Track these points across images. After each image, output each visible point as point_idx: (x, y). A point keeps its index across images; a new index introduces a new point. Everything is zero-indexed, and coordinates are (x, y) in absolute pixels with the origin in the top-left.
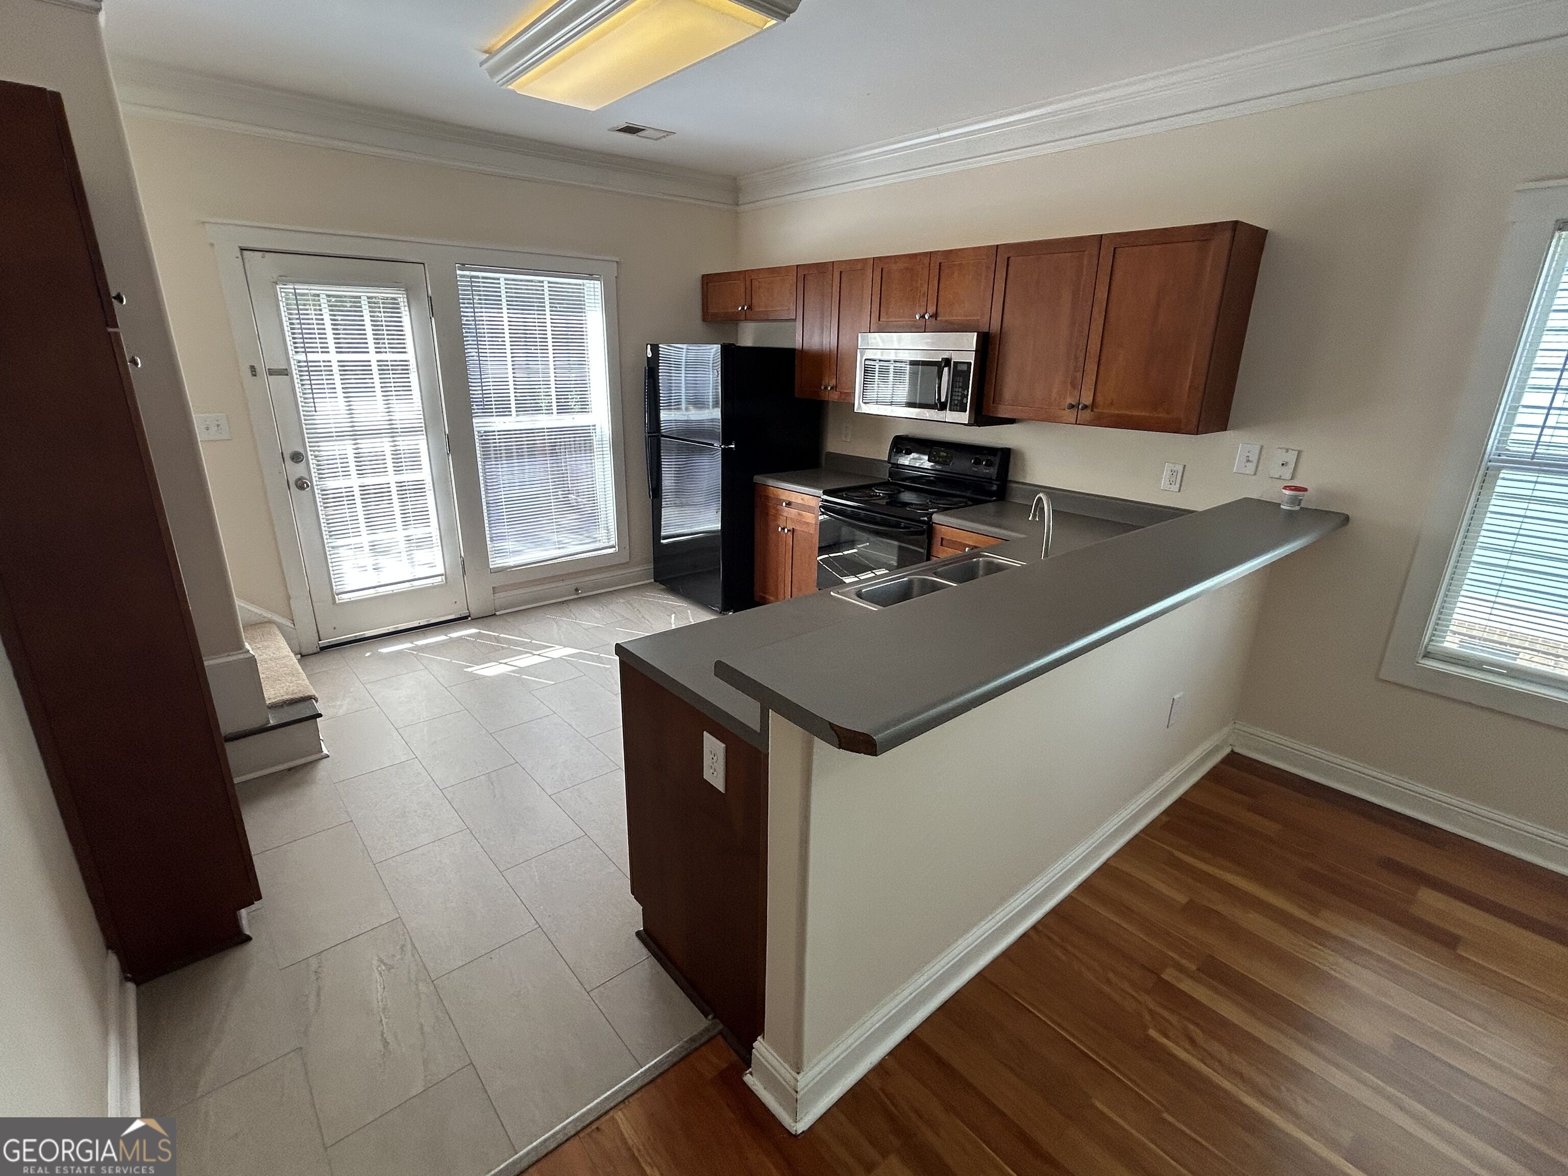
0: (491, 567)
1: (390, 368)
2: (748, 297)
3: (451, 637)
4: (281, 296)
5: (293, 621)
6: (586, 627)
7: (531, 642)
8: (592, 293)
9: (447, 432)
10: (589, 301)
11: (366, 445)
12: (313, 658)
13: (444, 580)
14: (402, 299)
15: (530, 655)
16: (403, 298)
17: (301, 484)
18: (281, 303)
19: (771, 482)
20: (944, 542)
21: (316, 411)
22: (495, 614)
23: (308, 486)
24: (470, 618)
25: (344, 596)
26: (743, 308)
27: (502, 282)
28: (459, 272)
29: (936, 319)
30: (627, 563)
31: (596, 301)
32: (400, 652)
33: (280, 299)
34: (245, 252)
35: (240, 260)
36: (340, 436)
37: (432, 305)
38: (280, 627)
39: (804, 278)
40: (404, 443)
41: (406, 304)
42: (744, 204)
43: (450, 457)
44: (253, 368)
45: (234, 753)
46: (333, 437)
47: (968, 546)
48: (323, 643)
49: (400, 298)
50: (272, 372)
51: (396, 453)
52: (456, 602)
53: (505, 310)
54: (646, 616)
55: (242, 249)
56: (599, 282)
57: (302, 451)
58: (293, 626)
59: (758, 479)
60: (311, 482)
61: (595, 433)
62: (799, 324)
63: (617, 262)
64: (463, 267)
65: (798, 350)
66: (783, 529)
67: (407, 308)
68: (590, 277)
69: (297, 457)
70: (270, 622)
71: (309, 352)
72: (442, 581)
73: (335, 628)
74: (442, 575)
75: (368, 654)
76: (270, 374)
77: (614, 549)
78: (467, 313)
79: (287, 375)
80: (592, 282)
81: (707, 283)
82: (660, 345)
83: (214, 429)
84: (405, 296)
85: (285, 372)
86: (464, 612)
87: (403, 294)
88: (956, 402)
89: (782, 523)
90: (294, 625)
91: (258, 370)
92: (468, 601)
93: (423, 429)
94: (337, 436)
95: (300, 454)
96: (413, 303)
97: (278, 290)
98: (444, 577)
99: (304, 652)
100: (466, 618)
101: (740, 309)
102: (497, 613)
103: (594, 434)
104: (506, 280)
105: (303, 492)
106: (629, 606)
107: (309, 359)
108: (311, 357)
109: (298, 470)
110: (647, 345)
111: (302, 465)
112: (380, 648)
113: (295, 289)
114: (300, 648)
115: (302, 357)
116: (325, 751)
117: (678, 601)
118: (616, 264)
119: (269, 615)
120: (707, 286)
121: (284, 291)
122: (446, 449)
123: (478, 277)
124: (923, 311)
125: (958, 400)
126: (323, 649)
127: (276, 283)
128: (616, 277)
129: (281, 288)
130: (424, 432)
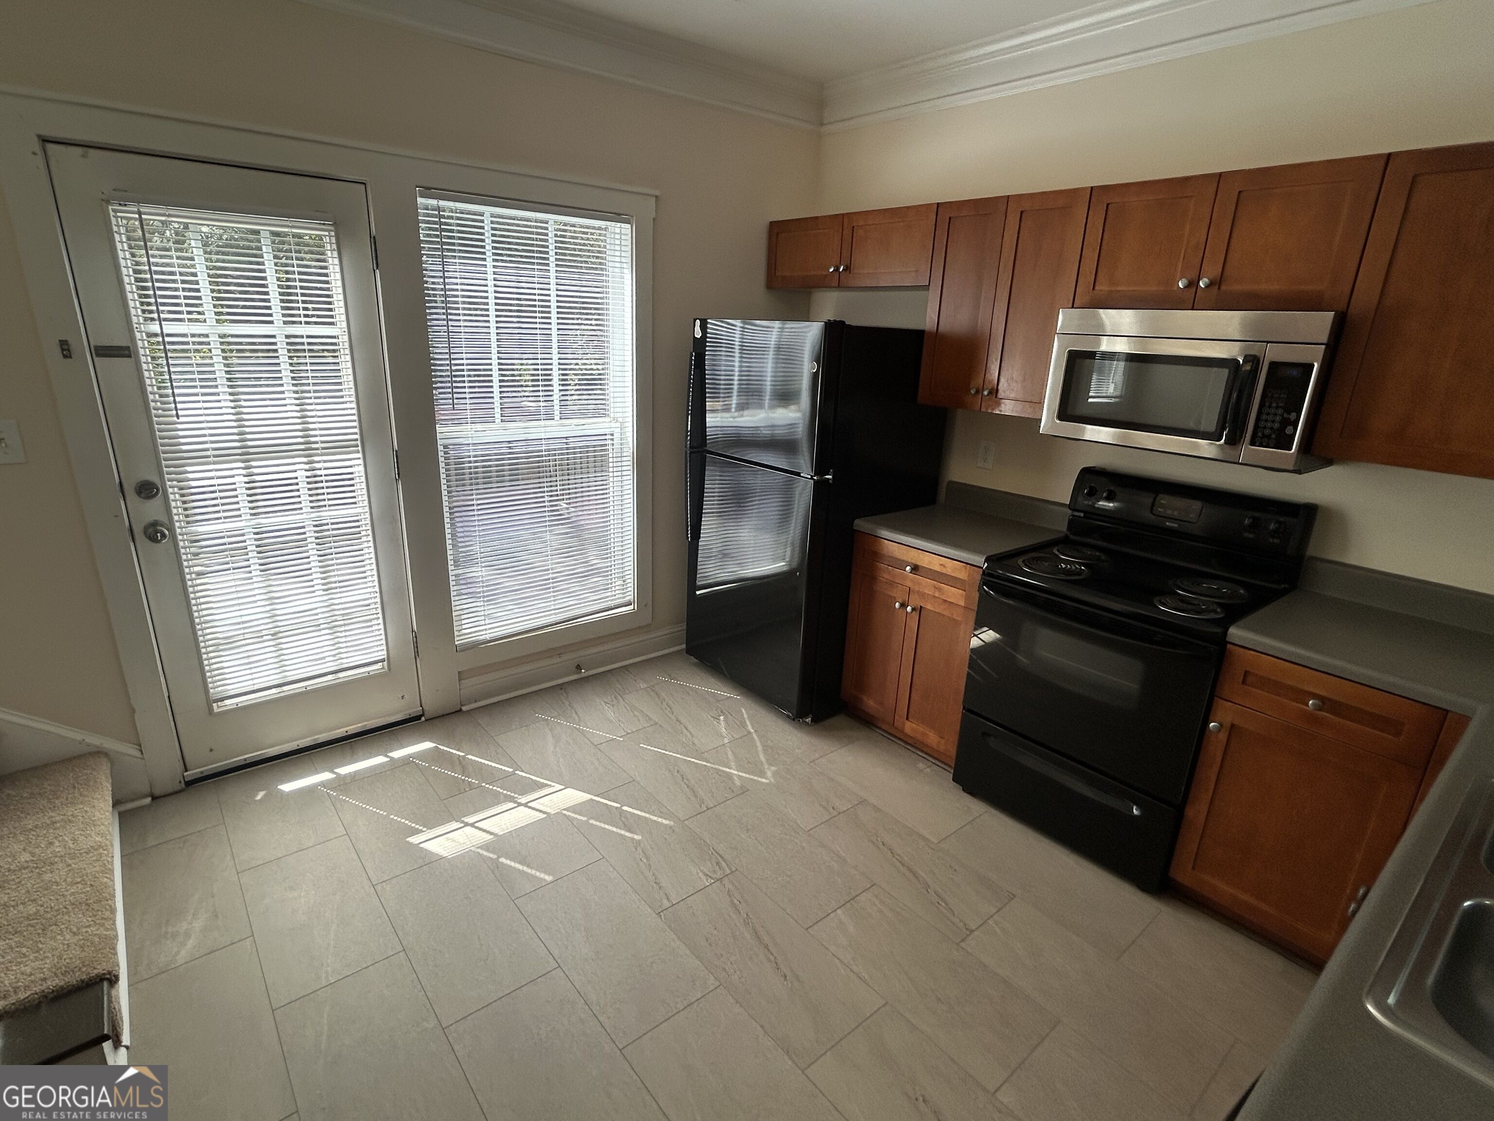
0: (457, 643)
1: (306, 347)
2: (846, 254)
3: (392, 759)
4: (117, 224)
5: (140, 746)
6: (596, 741)
7: (514, 774)
8: (618, 242)
9: (396, 447)
10: (612, 253)
11: (264, 468)
12: (171, 803)
13: (386, 667)
14: (328, 238)
15: (511, 805)
16: (330, 236)
17: (156, 532)
18: (117, 237)
19: (885, 533)
20: (1250, 679)
21: (178, 416)
22: (461, 710)
23: (164, 536)
24: (423, 719)
25: (227, 702)
26: (837, 269)
27: (487, 220)
28: (420, 200)
29: (1219, 288)
30: (648, 625)
31: (623, 254)
32: (310, 791)
33: (115, 229)
34: (48, 146)
35: (41, 159)
36: (222, 455)
37: (376, 250)
38: (116, 759)
39: (949, 223)
40: (325, 465)
41: (334, 246)
42: (830, 123)
43: (400, 486)
44: (65, 344)
46: (208, 457)
47: (1314, 696)
48: (190, 774)
49: (325, 236)
50: (100, 352)
51: (313, 481)
52: (403, 697)
53: (489, 263)
54: (683, 721)
55: (44, 141)
56: (628, 226)
57: (155, 479)
58: (138, 754)
59: (861, 524)
60: (172, 530)
61: (613, 445)
62: (933, 295)
63: (656, 197)
64: (428, 191)
65: (930, 333)
66: (903, 605)
67: (335, 254)
68: (617, 217)
69: (147, 490)
70: (99, 753)
71: (165, 320)
72: (383, 668)
73: (211, 750)
74: (383, 661)
75: (260, 796)
76: (98, 355)
77: (631, 607)
78: (431, 265)
79: (130, 356)
80: (619, 225)
81: (778, 234)
82: (708, 321)
84: (333, 234)
85: (126, 352)
86: (416, 710)
87: (329, 231)
88: (1267, 432)
89: (899, 595)
90: (142, 753)
91: (75, 347)
92: (422, 693)
93: (359, 442)
94: (215, 456)
95: (153, 484)
96: (345, 246)
97: (112, 214)
98: (385, 663)
99: (157, 792)
100: (418, 718)
101: (831, 270)
102: (464, 708)
103: (610, 447)
104: (492, 216)
105: (158, 545)
106: (653, 694)
107: (165, 331)
108: (168, 328)
109: (151, 510)
110: (695, 320)
111: (157, 501)
112: (283, 782)
113: (140, 213)
114: (151, 787)
115: (155, 328)
117: (725, 689)
118: (654, 199)
119: (95, 740)
120: (777, 237)
121: (122, 217)
122: (394, 473)
123: (450, 210)
124: (1194, 275)
125: (1272, 428)
126: (189, 784)
127: (108, 202)
128: (654, 219)
129: (115, 211)
130: (360, 448)
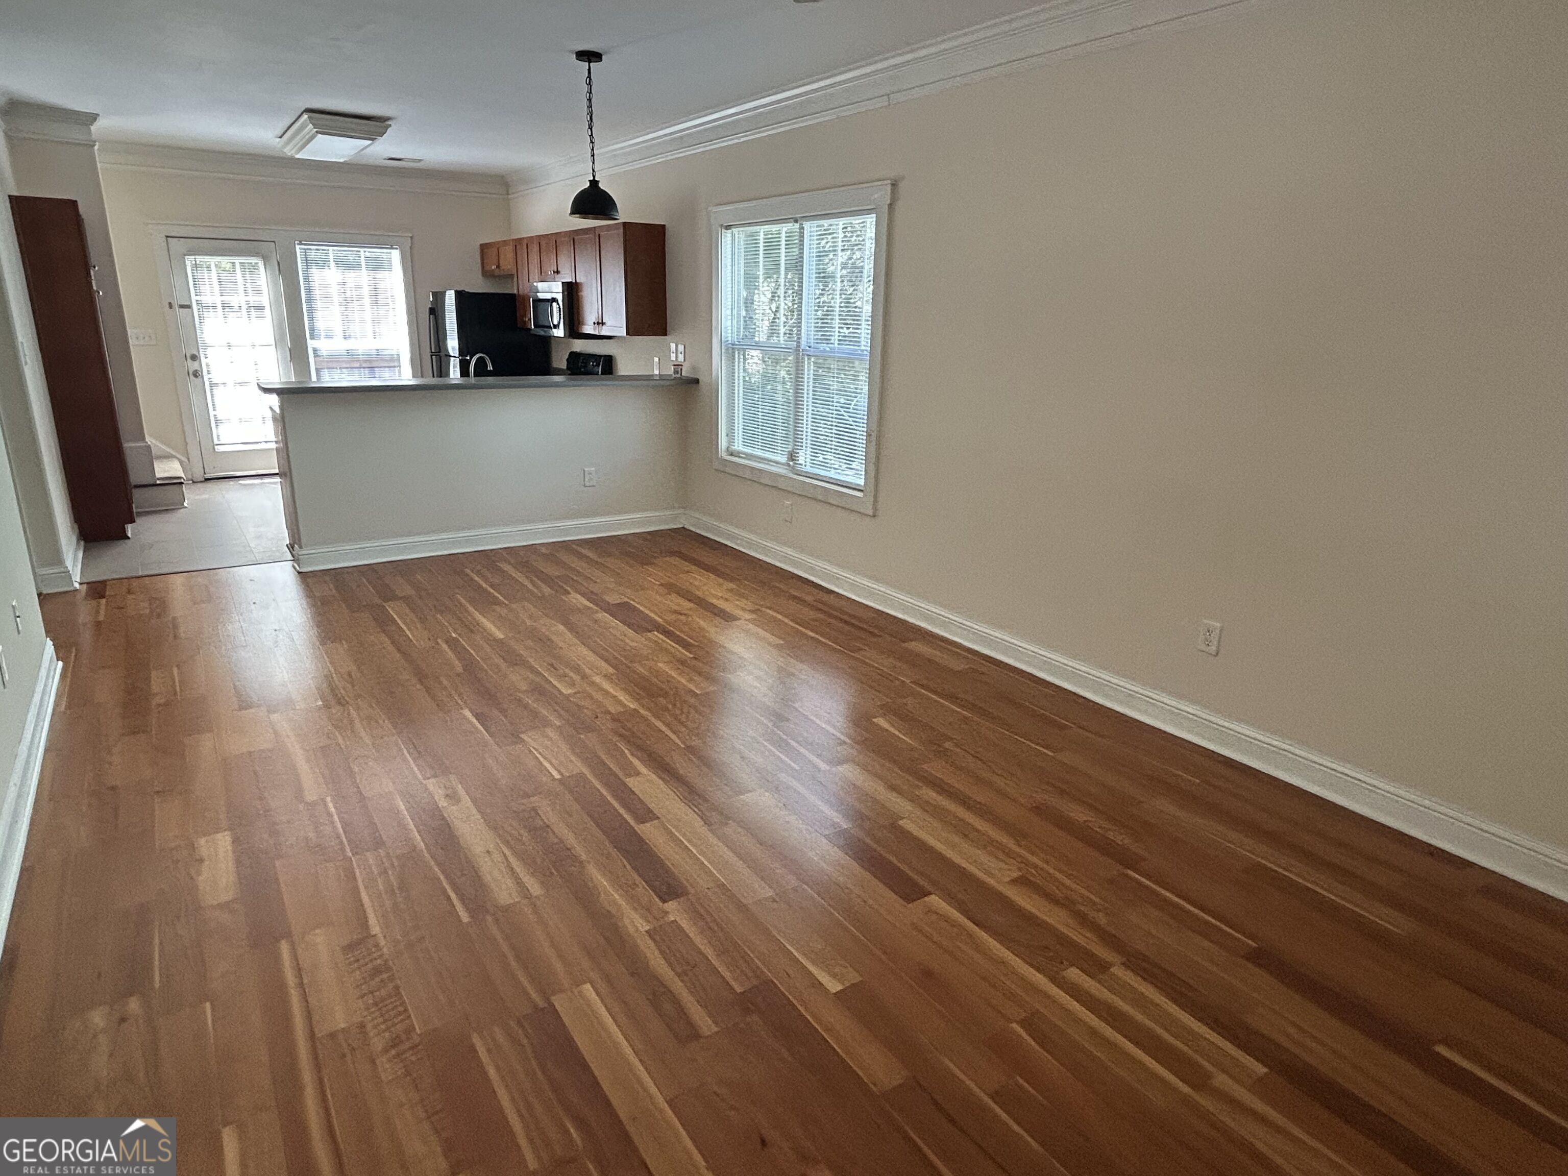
1: (253, 306)
2: (497, 259)
4: (188, 263)
5: (189, 459)
8: (394, 258)
9: (290, 348)
10: (392, 263)
12: (199, 485)
17: (196, 374)
18: (187, 268)
23: (200, 375)
25: (220, 446)
27: (332, 252)
28: (297, 246)
31: (397, 264)
33: (187, 265)
34: (169, 239)
35: (165, 244)
37: (280, 268)
38: (179, 460)
40: (261, 352)
41: (263, 266)
43: (292, 363)
44: (170, 304)
45: (137, 494)
46: (215, 346)
48: (207, 476)
49: (260, 262)
50: (182, 307)
55: (167, 237)
56: (399, 251)
57: (197, 354)
60: (202, 373)
62: (516, 278)
63: (410, 237)
64: (301, 243)
67: (264, 269)
68: (392, 247)
69: (194, 358)
70: (174, 457)
71: (202, 297)
73: (214, 466)
76: (180, 307)
79: (190, 309)
80: (393, 250)
81: (484, 249)
83: (147, 338)
84: (263, 262)
85: (189, 307)
87: (261, 260)
90: (189, 461)
91: (173, 304)
93: (274, 345)
95: (196, 356)
96: (268, 266)
97: (186, 260)
99: (195, 480)
101: (493, 267)
104: (334, 251)
105: (197, 379)
107: (202, 301)
109: (194, 366)
110: (430, 292)
111: (197, 362)
113: (196, 259)
114: (191, 477)
115: (199, 299)
116: (185, 504)
119: (173, 453)
120: (483, 251)
121: (189, 261)
122: (289, 358)
123: (310, 249)
126: (207, 480)
127: (186, 256)
128: (410, 247)
129: (188, 258)
130: (274, 347)
